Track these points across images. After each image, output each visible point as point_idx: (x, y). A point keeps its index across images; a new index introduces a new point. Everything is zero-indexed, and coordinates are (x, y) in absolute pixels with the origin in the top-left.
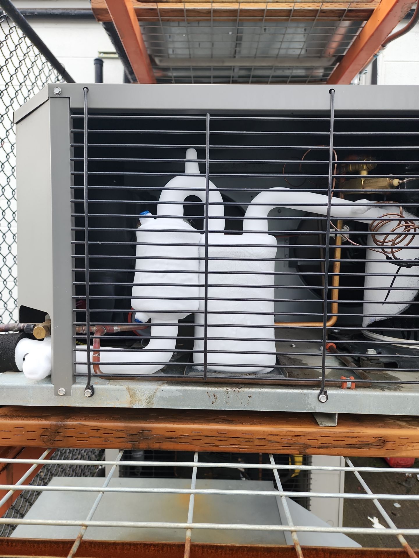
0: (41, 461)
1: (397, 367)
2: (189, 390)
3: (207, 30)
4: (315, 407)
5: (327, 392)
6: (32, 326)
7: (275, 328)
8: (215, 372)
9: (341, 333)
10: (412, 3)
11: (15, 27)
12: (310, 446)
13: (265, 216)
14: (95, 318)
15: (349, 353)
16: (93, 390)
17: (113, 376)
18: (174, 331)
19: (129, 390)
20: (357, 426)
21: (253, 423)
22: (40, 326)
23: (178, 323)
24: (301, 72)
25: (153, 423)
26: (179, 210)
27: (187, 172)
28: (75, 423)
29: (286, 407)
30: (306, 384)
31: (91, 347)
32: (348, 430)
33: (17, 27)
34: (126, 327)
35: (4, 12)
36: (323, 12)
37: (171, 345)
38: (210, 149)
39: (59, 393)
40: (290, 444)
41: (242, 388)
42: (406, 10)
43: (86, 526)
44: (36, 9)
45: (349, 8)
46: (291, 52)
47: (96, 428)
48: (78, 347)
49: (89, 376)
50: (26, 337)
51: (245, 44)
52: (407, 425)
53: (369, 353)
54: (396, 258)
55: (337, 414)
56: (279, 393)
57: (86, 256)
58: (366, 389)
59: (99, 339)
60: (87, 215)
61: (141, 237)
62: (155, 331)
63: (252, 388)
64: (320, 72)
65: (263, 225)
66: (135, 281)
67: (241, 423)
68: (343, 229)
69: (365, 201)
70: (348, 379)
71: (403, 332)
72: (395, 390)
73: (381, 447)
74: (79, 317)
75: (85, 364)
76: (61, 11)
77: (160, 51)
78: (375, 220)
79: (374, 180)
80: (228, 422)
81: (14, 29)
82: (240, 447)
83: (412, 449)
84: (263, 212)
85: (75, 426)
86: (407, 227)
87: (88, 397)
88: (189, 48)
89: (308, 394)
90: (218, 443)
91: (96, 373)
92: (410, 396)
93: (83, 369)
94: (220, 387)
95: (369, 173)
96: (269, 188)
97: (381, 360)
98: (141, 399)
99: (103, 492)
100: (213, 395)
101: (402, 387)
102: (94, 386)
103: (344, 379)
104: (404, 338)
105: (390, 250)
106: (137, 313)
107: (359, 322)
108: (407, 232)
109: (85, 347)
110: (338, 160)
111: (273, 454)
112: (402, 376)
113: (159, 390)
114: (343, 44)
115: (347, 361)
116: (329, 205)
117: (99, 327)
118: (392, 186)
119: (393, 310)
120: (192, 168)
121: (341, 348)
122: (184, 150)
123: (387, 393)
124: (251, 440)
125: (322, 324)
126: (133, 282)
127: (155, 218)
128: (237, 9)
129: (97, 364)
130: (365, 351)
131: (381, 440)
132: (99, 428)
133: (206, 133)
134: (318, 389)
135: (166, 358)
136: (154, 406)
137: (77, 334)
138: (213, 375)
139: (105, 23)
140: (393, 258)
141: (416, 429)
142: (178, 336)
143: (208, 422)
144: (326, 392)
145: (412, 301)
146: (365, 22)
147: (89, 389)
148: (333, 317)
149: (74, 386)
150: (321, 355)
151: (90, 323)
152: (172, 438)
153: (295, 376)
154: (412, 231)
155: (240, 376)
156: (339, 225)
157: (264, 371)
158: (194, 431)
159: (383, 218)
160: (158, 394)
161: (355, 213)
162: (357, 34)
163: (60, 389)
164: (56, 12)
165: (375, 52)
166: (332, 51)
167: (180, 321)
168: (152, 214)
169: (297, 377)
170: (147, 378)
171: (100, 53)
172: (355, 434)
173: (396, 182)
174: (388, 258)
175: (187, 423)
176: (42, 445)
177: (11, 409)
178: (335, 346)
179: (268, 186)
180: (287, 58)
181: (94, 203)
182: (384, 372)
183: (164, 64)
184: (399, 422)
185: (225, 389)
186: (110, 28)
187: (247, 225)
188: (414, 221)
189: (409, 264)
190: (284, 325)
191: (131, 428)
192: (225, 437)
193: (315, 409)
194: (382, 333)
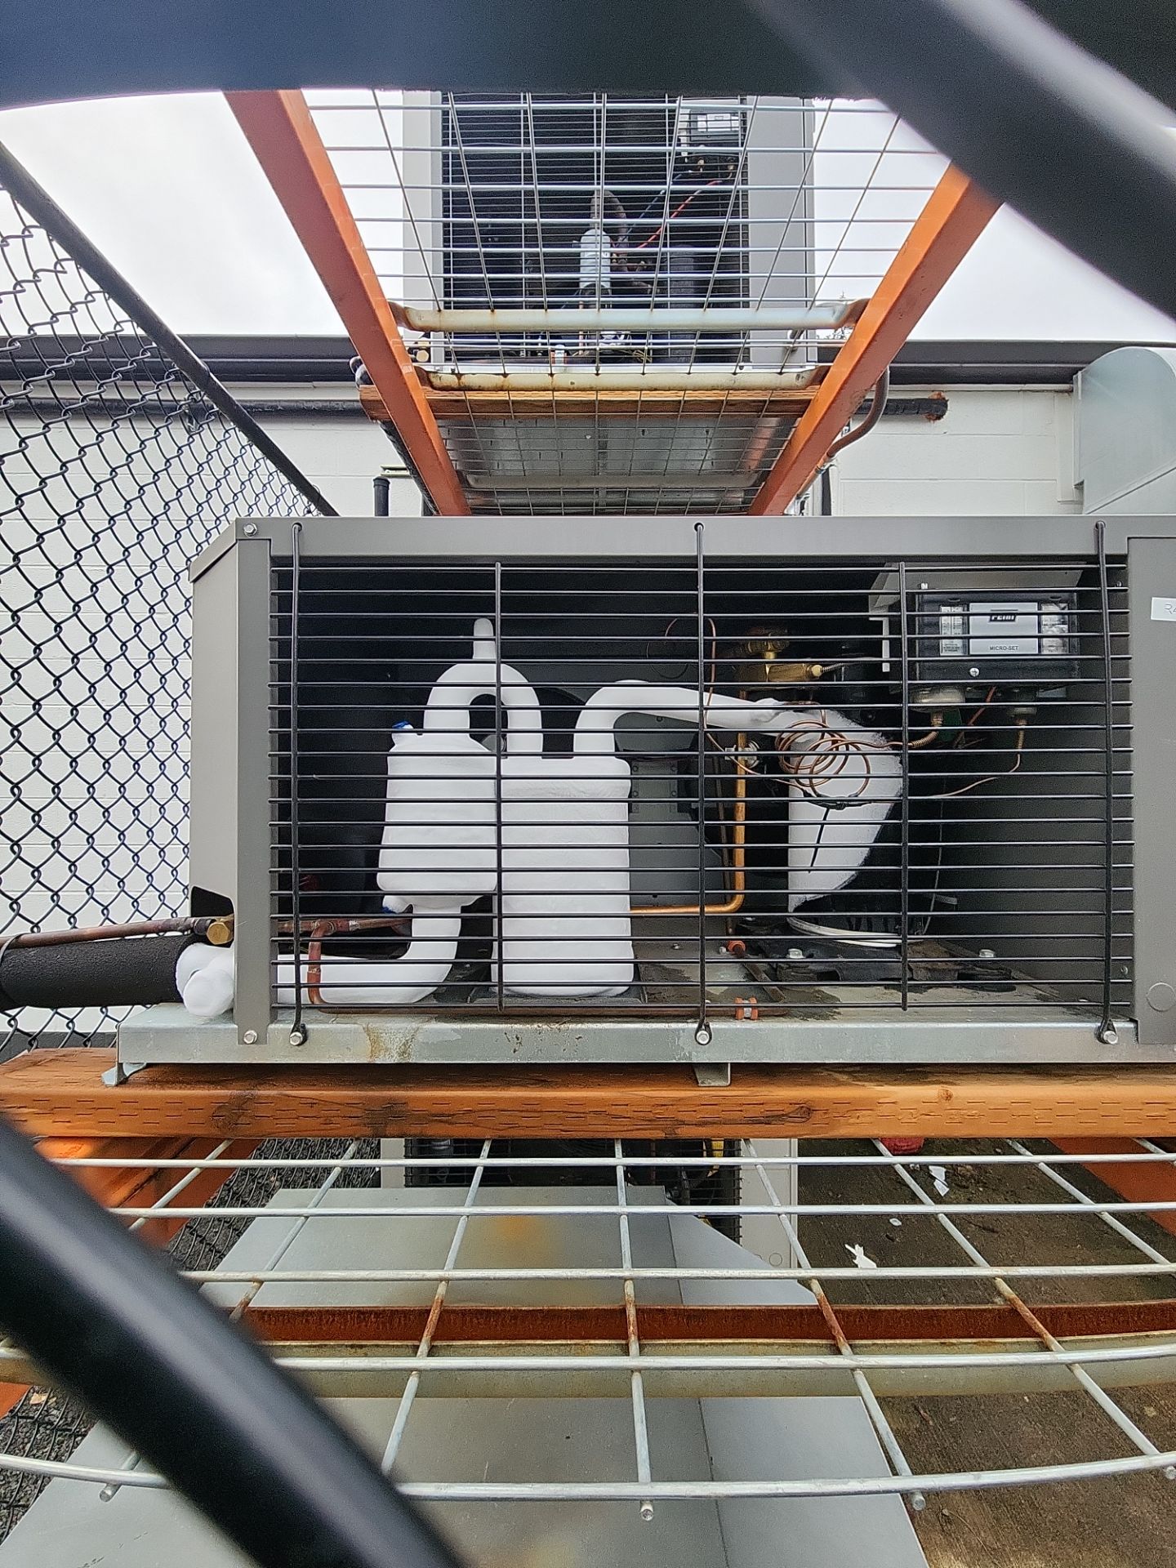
0: (209, 1162)
1: (838, 980)
2: (473, 1030)
3: (551, 432)
4: (690, 1053)
5: (711, 1026)
6: (209, 921)
7: (631, 917)
8: (526, 996)
9: (759, 922)
10: (866, 390)
11: (234, 429)
12: (684, 1123)
13: (611, 728)
14: (309, 906)
15: (767, 958)
16: (305, 1033)
17: (340, 1008)
18: (453, 927)
19: (367, 1030)
20: (765, 1084)
21: (586, 1085)
22: (221, 920)
23: (459, 912)
24: (710, 497)
25: (411, 1089)
26: (463, 720)
27: (475, 658)
28: (273, 1092)
29: (642, 1054)
30: (676, 1013)
31: (303, 957)
32: (747, 1093)
33: (237, 429)
34: (371, 921)
35: (215, 406)
36: (730, 404)
37: (449, 951)
38: (501, 620)
39: (245, 1040)
40: (649, 1121)
41: (565, 1023)
42: (857, 402)
43: (261, 1282)
44: (280, 401)
45: (771, 399)
46: (688, 466)
47: (310, 1101)
48: (281, 958)
49: (299, 1007)
50: (199, 942)
51: (612, 453)
52: (850, 1081)
53: (791, 956)
54: (819, 796)
55: (729, 1065)
56: (628, 1030)
57: (293, 800)
58: (777, 1019)
59: (318, 943)
60: (295, 730)
61: (395, 766)
62: (419, 928)
63: (582, 1023)
64: (738, 497)
65: (607, 743)
66: (384, 842)
67: (565, 1085)
68: (748, 747)
69: (770, 702)
70: (747, 1002)
71: (848, 918)
72: (825, 1018)
73: (803, 1120)
74: (284, 905)
75: (291, 986)
76: (320, 405)
77: (479, 466)
78: (783, 732)
79: (785, 667)
80: (543, 1083)
81: (232, 431)
82: (561, 1127)
83: (858, 1121)
84: (607, 720)
85: (273, 1097)
86: (834, 742)
87: (298, 1045)
88: (522, 461)
89: (678, 1030)
90: (524, 1122)
91: (313, 1003)
92: (851, 1029)
93: (288, 996)
94: (528, 1023)
95: (778, 656)
96: (614, 682)
97: (811, 967)
98: (389, 1046)
99: (307, 1217)
100: (514, 1037)
101: (839, 1013)
102: (308, 1026)
103: (740, 1002)
104: (851, 929)
105: (806, 782)
106: (386, 897)
107: (781, 903)
108: (834, 751)
109: (292, 957)
110: (717, 636)
111: (622, 1139)
112: (842, 993)
113: (421, 1031)
114: (769, 454)
115: (757, 971)
116: (702, 708)
117: (324, 922)
118: (812, 677)
119: (832, 883)
120: (485, 650)
121: (755, 948)
122: (473, 621)
123: (812, 1025)
124: (582, 1115)
125: (698, 909)
126: (380, 843)
127: (420, 733)
128: (594, 401)
129: (315, 986)
130: (785, 954)
131: (802, 1107)
132: (315, 1101)
133: (495, 594)
134: (695, 1022)
135: (439, 974)
136: (412, 1061)
137: (281, 935)
138: (519, 1002)
139: (384, 423)
140: (813, 794)
141: (864, 1085)
142: (460, 935)
143: (509, 1085)
144: (708, 1026)
145: (860, 866)
146: (799, 419)
147: (297, 1031)
148: (738, 896)
149: (272, 1026)
150: (698, 962)
151: (300, 916)
152: (443, 1115)
153: (663, 1000)
154: (842, 749)
155: (564, 1003)
156: (741, 741)
157: (610, 992)
158: (480, 1101)
159: (796, 728)
160: (420, 1038)
161: (756, 721)
162: (789, 438)
163: (248, 1033)
164: (313, 406)
165: (819, 465)
166: (754, 465)
167: (464, 909)
168: (414, 728)
169: (666, 1002)
170: (399, 1010)
171: (385, 469)
172: (761, 1099)
173: (817, 670)
174: (806, 794)
175: (472, 1088)
176: (215, 1132)
177: (167, 1069)
178: (743, 946)
179: (612, 677)
180: (683, 474)
181: (310, 711)
182: (817, 988)
183: (484, 486)
184: (837, 1076)
185: (535, 1026)
186: (391, 431)
187: (580, 743)
188: (843, 734)
189: (840, 804)
190: (645, 911)
191: (371, 1099)
192: (535, 1111)
193: (690, 1058)
194: (816, 921)
